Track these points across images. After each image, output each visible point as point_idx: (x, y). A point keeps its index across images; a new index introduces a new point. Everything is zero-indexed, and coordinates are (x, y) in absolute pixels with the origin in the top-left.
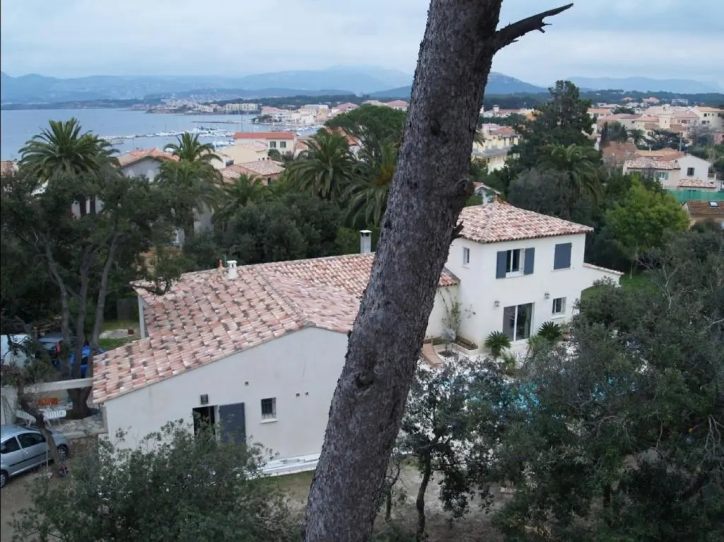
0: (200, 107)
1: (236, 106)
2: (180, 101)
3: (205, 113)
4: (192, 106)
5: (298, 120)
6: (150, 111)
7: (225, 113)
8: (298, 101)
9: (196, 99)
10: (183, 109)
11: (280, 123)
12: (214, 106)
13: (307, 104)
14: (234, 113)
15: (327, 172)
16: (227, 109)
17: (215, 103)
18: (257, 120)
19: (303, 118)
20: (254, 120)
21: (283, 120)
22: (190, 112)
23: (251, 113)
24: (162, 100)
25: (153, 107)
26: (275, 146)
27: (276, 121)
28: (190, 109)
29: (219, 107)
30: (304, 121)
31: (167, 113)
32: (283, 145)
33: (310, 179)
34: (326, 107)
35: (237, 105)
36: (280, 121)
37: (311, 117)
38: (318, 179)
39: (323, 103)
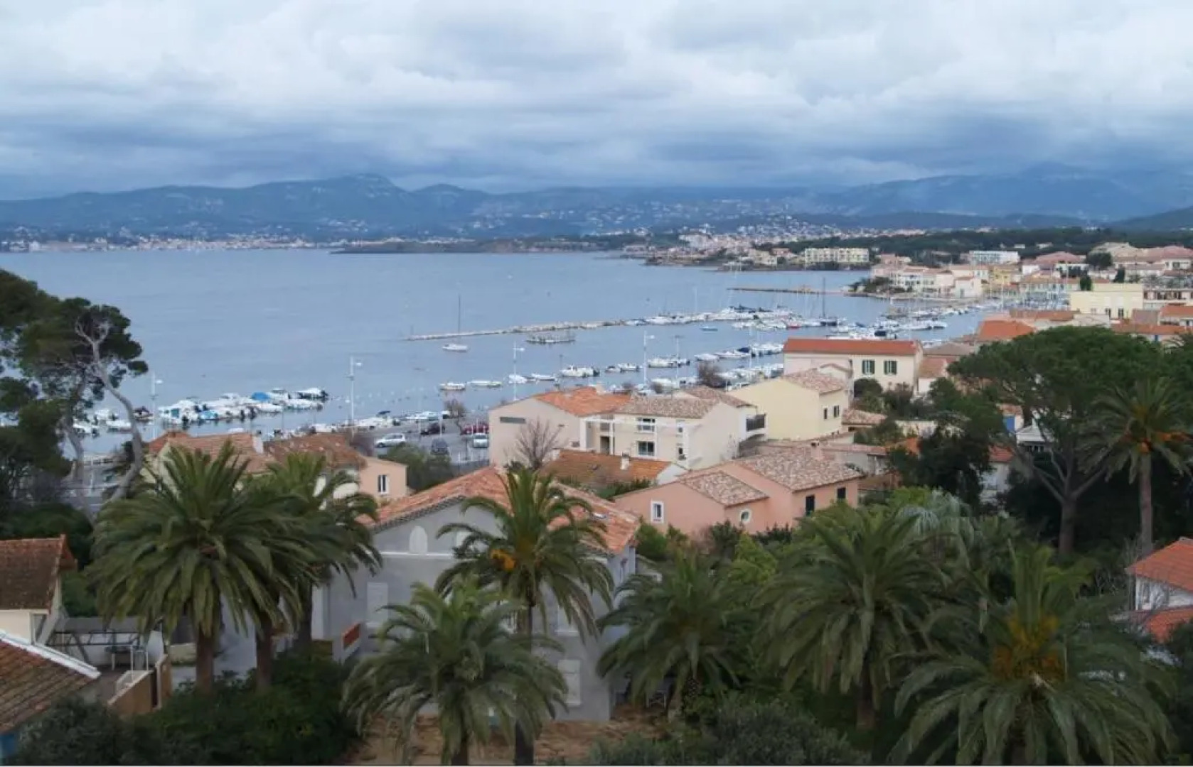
0: (753, 255)
1: (825, 254)
2: (716, 240)
3: (761, 267)
4: (736, 252)
5: (948, 290)
6: (652, 261)
7: (800, 267)
8: (954, 242)
9: (750, 234)
10: (718, 259)
11: (909, 296)
12: (780, 252)
13: (974, 249)
14: (817, 267)
15: (854, 621)
16: (806, 259)
17: (782, 245)
18: (861, 288)
19: (961, 285)
20: (855, 286)
21: (916, 287)
22: (732, 263)
23: (855, 267)
24: (682, 237)
25: (659, 254)
26: (873, 371)
27: (899, 290)
28: (731, 257)
29: (790, 256)
30: (962, 291)
31: (686, 265)
32: (892, 368)
33: (811, 633)
34: (1014, 257)
35: (828, 251)
36: (910, 290)
37: (978, 282)
38: (830, 640)
39: (1010, 248)
